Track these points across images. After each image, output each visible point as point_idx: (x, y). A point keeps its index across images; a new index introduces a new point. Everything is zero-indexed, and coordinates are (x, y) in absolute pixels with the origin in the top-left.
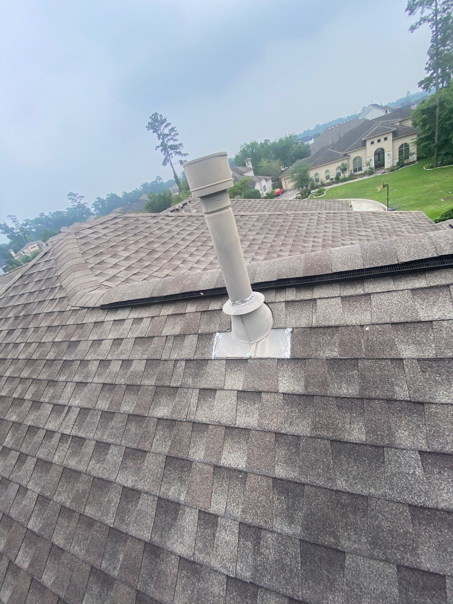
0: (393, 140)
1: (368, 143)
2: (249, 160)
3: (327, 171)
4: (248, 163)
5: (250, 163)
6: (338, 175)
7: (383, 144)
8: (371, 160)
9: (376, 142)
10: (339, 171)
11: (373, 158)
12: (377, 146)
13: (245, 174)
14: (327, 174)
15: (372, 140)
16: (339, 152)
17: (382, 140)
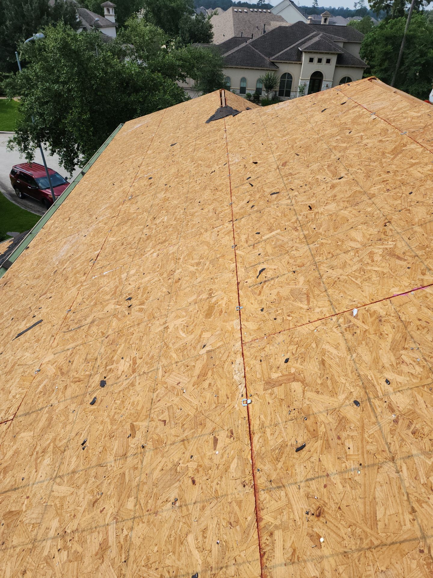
0: (336, 66)
1: (305, 58)
2: (111, 7)
3: (244, 80)
4: (108, 10)
5: (112, 12)
6: (258, 91)
7: (323, 68)
8: (305, 85)
9: (316, 60)
10: (261, 86)
11: (308, 83)
12: (315, 67)
13: (103, 30)
14: (243, 85)
15: (312, 56)
16: (263, 56)
17: (324, 61)
